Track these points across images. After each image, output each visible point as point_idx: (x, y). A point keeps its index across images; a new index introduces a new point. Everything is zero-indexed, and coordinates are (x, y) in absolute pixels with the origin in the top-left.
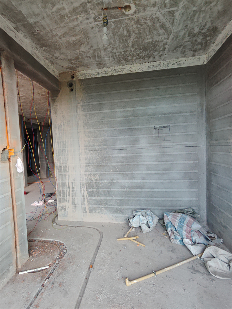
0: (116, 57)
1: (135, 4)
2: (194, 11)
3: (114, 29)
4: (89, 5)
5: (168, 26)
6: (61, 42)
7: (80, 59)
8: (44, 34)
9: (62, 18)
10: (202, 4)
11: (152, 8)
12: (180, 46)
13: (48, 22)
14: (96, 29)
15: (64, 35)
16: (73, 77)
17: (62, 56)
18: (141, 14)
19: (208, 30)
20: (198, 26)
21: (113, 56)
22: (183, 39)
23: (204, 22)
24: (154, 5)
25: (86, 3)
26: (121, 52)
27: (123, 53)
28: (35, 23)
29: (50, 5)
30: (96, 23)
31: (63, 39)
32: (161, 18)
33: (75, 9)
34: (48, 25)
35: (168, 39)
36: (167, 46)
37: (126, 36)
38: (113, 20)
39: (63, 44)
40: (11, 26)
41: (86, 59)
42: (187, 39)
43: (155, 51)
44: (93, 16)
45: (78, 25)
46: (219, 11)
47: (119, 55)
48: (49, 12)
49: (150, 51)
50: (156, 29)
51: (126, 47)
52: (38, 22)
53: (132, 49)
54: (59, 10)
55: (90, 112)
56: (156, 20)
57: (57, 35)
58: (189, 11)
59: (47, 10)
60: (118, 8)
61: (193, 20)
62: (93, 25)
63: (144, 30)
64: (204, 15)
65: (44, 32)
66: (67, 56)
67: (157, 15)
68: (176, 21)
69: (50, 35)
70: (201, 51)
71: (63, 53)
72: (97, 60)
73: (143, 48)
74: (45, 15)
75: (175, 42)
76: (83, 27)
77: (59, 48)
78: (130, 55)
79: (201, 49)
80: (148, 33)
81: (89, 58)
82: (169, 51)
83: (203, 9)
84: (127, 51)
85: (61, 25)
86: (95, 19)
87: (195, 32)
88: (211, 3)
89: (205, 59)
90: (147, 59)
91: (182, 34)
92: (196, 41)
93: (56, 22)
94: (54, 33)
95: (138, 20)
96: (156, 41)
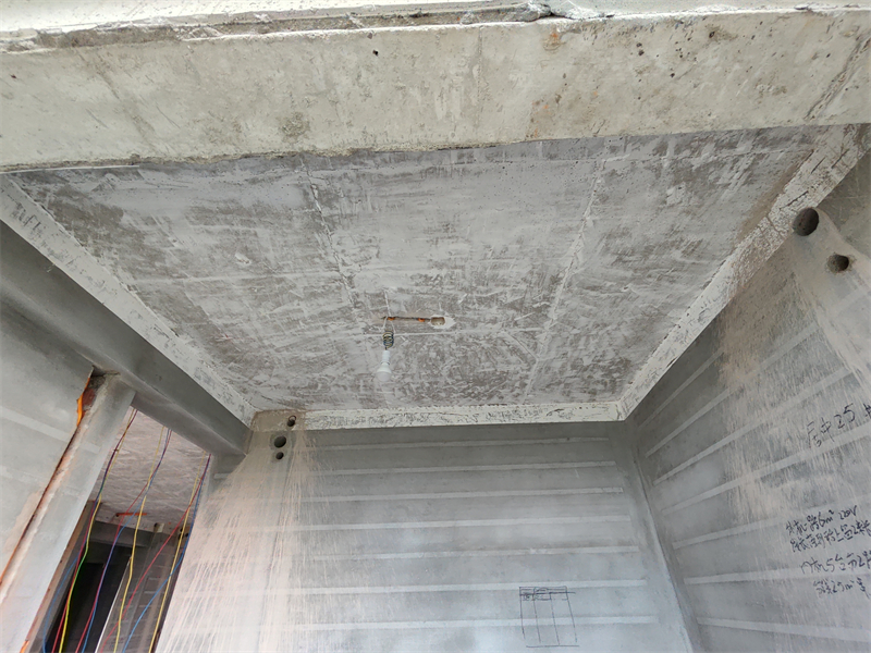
0: (411, 391)
1: (453, 316)
2: (575, 335)
3: (407, 347)
4: (355, 311)
5: (525, 352)
6: (280, 357)
7: (319, 388)
8: (241, 343)
9: (292, 323)
10: (590, 327)
11: (490, 325)
12: (559, 383)
13: (258, 325)
14: (369, 345)
15: (287, 348)
16: (292, 423)
17: (275, 381)
18: (468, 331)
19: (612, 363)
20: (589, 356)
21: (402, 389)
22: (561, 372)
23: (601, 350)
24: (494, 321)
25: (350, 309)
26: (422, 383)
27: (427, 385)
28: (226, 326)
29: (270, 304)
30: (368, 336)
31: (285, 352)
32: (509, 339)
33: (322, 314)
34: (256, 331)
35: (529, 370)
36: (527, 381)
37: (436, 360)
38: (406, 334)
39: (283, 362)
40: (165, 325)
41: (333, 389)
42: (569, 372)
43: (503, 387)
44: (363, 325)
45: (326, 335)
46: (626, 338)
47: (417, 388)
48: (263, 314)
49: (491, 387)
50: (501, 354)
51: (436, 376)
52: (233, 325)
53: (450, 381)
54: (287, 312)
55: (320, 527)
56: (500, 342)
57: (272, 346)
58: (565, 334)
59: (261, 310)
60: (417, 319)
61: (577, 347)
62: (361, 337)
63: (475, 355)
64: (596, 340)
65: (243, 340)
66: (287, 381)
67: (499, 335)
68: (539, 345)
69: (255, 345)
70: (607, 394)
71: (277, 376)
72: (362, 392)
73: (474, 380)
74: (254, 316)
75: (547, 377)
76: (337, 339)
77: (272, 368)
78: (445, 390)
79: (604, 391)
80: (483, 358)
81: (342, 388)
82: (534, 389)
83: (594, 332)
84: (436, 383)
85: (286, 333)
86: (366, 330)
87: (585, 364)
88: (605, 325)
89: (620, 410)
90: (485, 398)
91: (557, 365)
92: (589, 377)
93: (276, 328)
94: (266, 343)
95: (461, 339)
96: (504, 372)
